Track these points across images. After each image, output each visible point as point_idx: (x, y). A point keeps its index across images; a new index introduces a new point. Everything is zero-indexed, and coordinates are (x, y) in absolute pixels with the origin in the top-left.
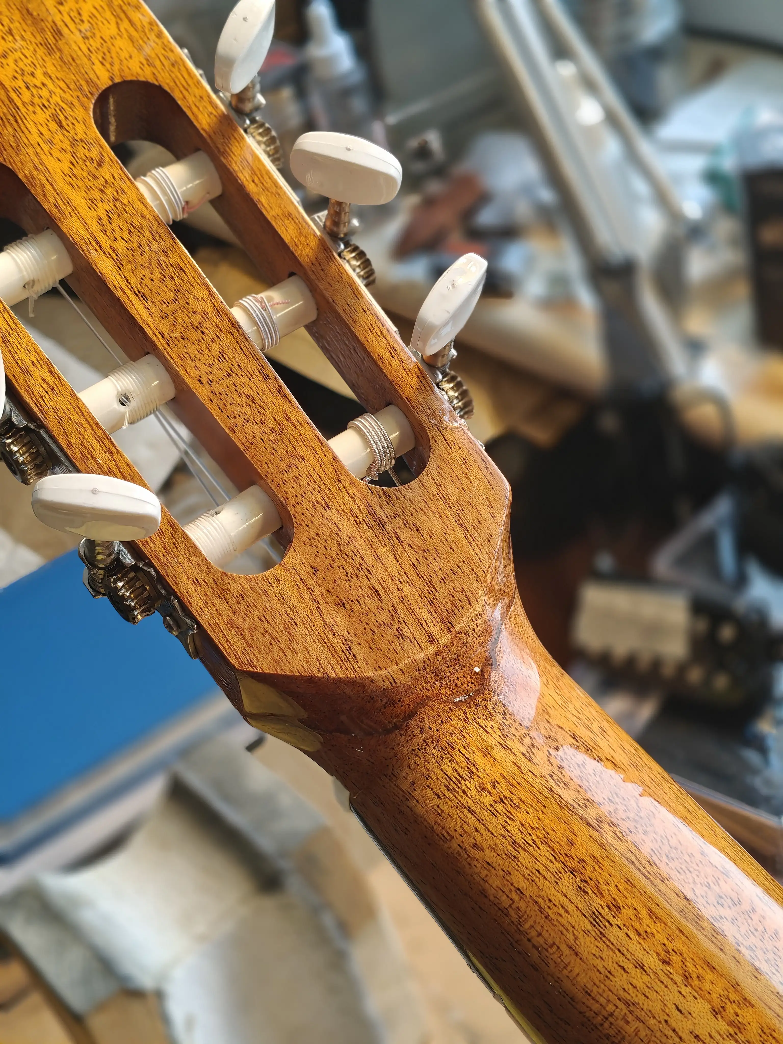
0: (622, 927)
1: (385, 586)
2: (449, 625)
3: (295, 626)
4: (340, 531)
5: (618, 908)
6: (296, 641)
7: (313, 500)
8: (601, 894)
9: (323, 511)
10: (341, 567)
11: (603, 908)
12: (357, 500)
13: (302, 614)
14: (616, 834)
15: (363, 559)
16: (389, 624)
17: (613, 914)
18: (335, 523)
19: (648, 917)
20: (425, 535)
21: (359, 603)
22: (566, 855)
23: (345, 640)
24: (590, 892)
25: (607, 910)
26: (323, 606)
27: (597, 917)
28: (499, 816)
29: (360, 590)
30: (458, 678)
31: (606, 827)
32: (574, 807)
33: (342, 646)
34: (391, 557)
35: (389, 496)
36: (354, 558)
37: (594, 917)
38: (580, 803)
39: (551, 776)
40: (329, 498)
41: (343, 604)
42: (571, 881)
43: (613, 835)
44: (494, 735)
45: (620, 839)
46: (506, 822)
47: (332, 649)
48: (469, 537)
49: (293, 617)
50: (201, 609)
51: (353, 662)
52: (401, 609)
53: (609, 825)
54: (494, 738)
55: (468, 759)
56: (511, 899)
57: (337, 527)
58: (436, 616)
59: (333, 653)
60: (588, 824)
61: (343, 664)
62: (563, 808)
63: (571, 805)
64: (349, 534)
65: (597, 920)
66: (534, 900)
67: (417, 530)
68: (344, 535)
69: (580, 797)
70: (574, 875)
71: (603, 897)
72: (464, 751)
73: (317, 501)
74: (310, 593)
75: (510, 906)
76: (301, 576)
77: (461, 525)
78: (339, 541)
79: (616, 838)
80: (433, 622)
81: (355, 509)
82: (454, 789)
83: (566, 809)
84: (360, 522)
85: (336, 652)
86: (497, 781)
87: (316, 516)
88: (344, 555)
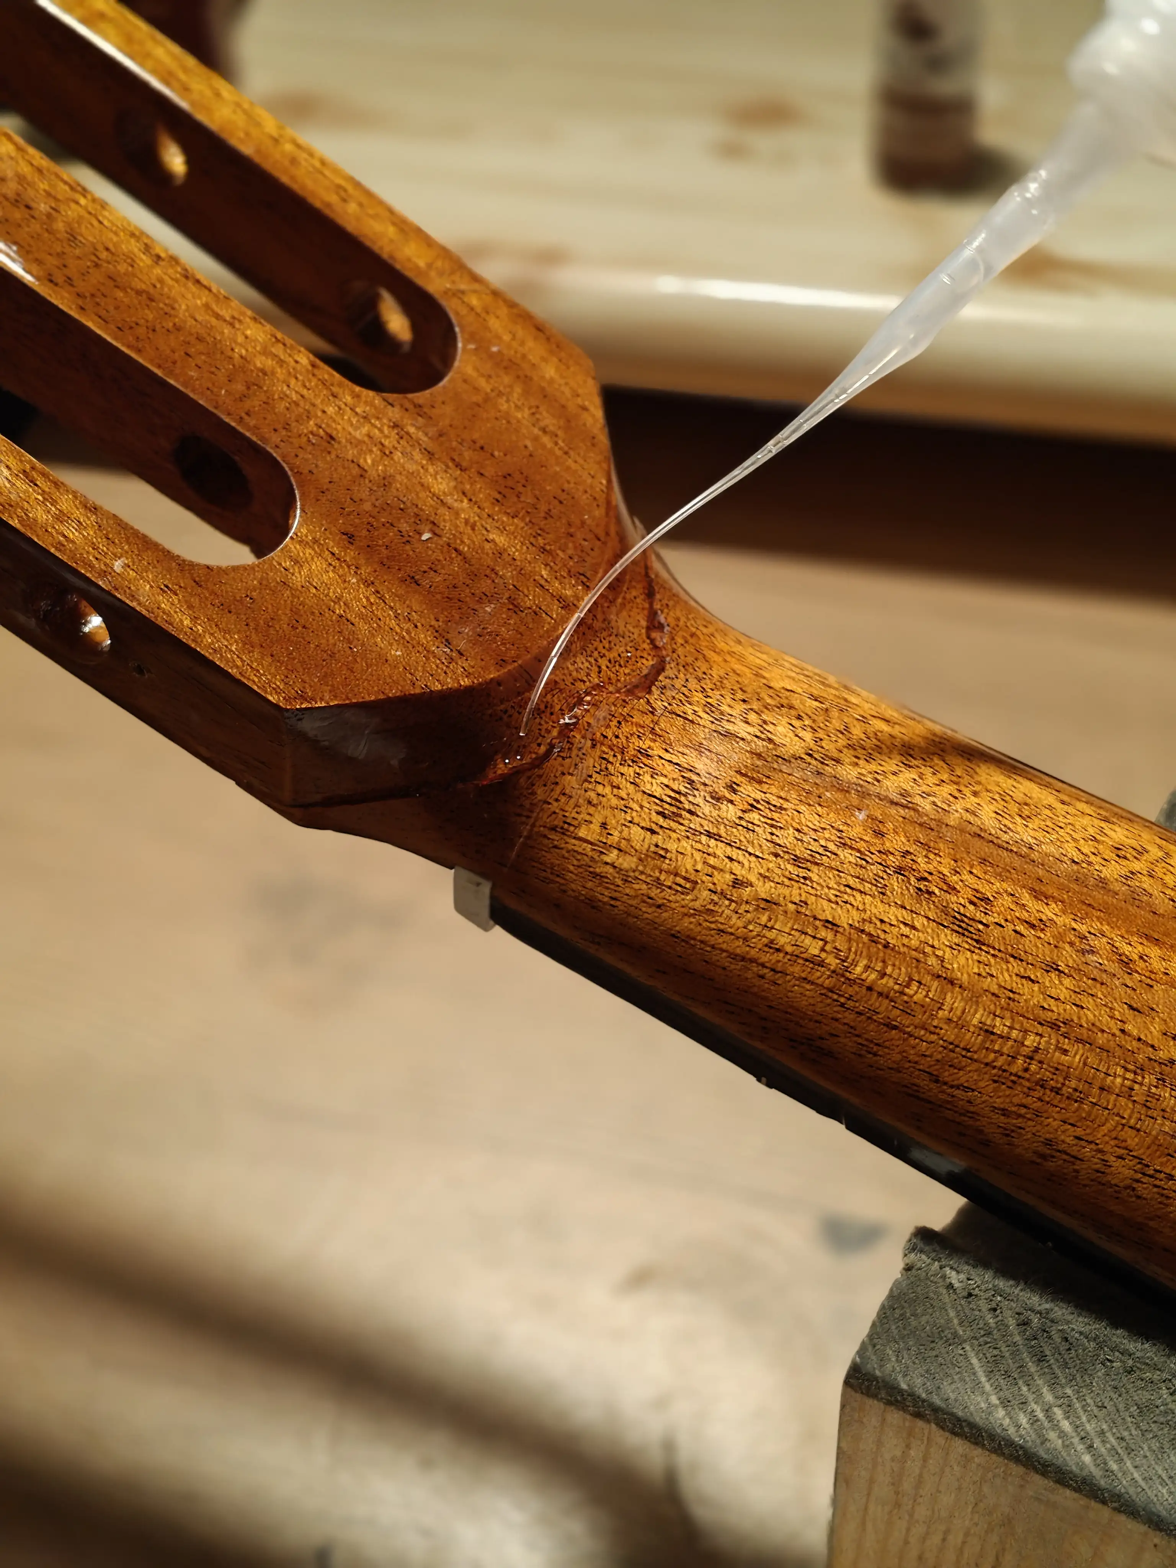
0: (1003, 923)
1: (466, 540)
3: (350, 626)
4: (365, 471)
5: (986, 900)
8: (955, 889)
11: (964, 907)
12: (372, 418)
13: (355, 606)
15: (417, 506)
17: (982, 909)
19: (1034, 899)
20: (497, 454)
21: (436, 572)
22: (880, 852)
23: (437, 632)
24: (937, 891)
25: (972, 907)
26: (384, 589)
27: (963, 921)
28: (757, 829)
34: (458, 496)
35: (419, 405)
36: (402, 507)
37: (958, 923)
39: (810, 755)
41: (412, 578)
42: (902, 884)
43: (933, 807)
44: (702, 722)
46: (772, 834)
47: (421, 649)
48: (562, 444)
49: (343, 614)
50: (191, 629)
51: (460, 662)
52: (502, 569)
54: (704, 727)
55: (677, 764)
56: (821, 940)
57: (359, 466)
59: (425, 653)
60: (893, 803)
61: (447, 667)
65: (963, 925)
66: (856, 928)
67: (482, 448)
70: (904, 875)
71: (958, 892)
72: (667, 756)
74: (356, 573)
75: (823, 950)
76: (332, 550)
77: (544, 430)
78: (370, 485)
79: (939, 809)
81: (376, 434)
82: (673, 813)
85: (429, 652)
86: (735, 783)
88: (385, 506)
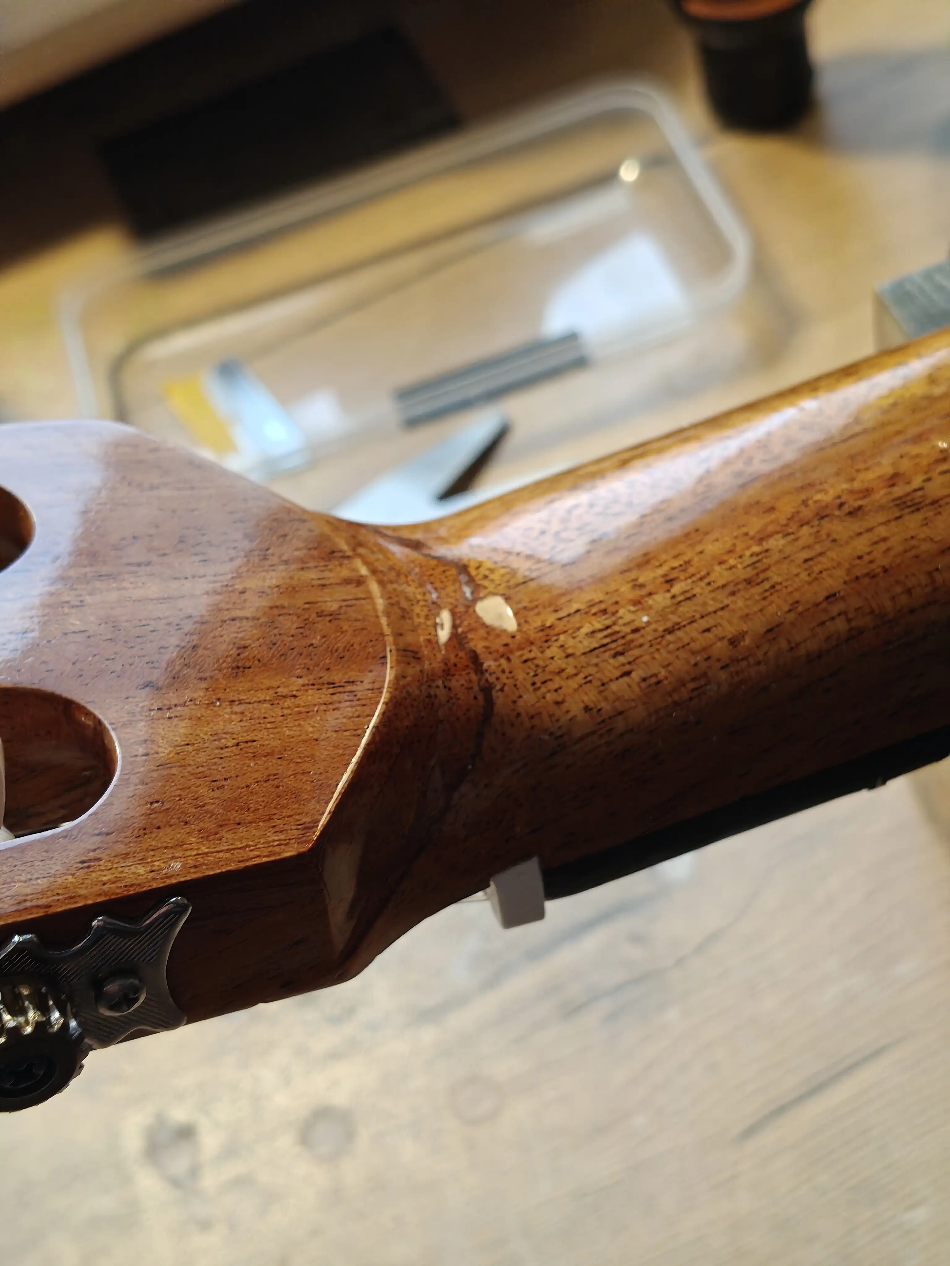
0: (928, 476)
3: (254, 744)
6: (286, 750)
11: (891, 493)
13: (234, 728)
15: (159, 619)
16: (307, 622)
17: (903, 482)
20: (152, 532)
24: (860, 503)
27: (906, 502)
28: (695, 592)
33: (322, 691)
34: (175, 584)
36: (151, 629)
42: (836, 521)
47: (324, 707)
49: (236, 741)
50: (153, 871)
52: (282, 600)
56: (839, 615)
66: (852, 581)
67: (135, 538)
72: (563, 613)
75: (849, 621)
82: (623, 644)
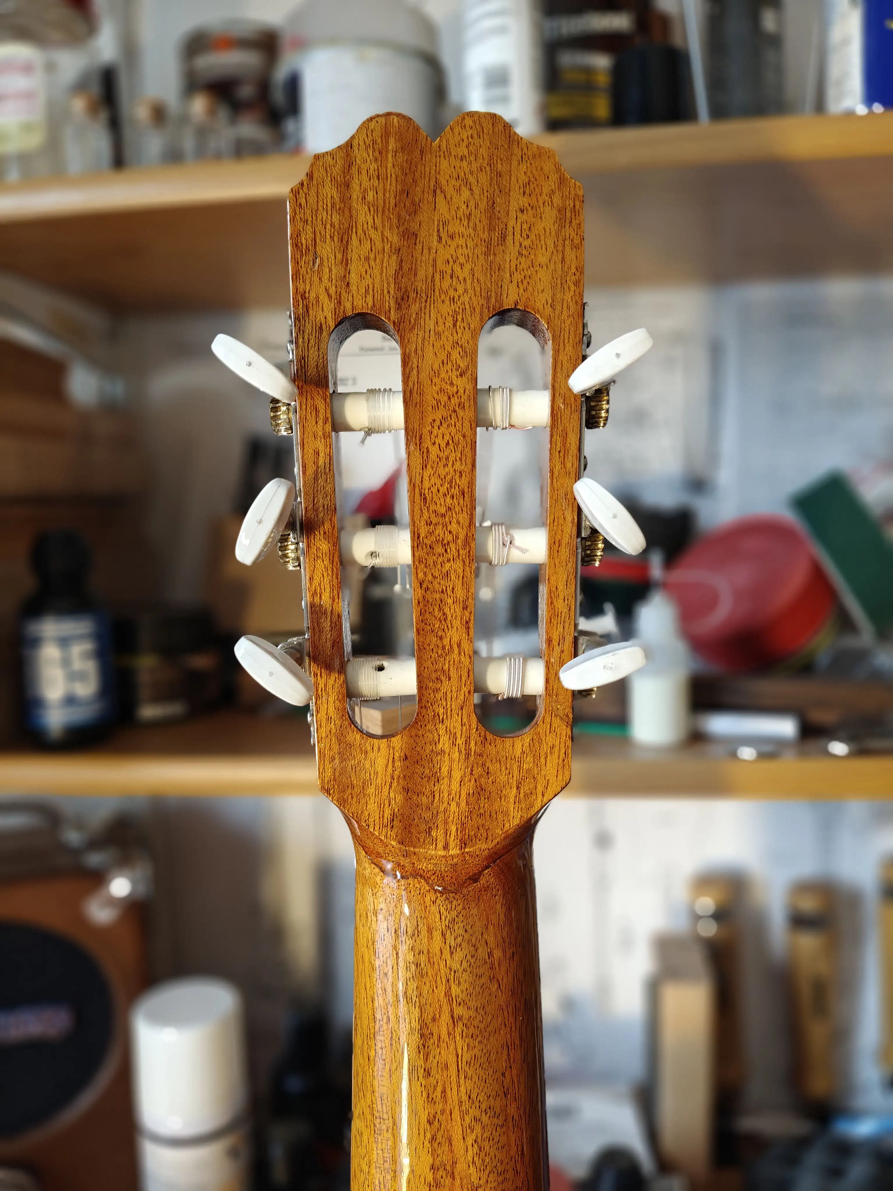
0: (423, 1086)
1: (441, 795)
2: (463, 845)
3: (369, 785)
4: (439, 742)
5: (429, 1074)
6: (364, 794)
7: (436, 711)
8: (427, 1060)
9: (438, 721)
10: (423, 766)
11: (421, 1068)
12: (464, 728)
13: (379, 781)
14: (462, 1032)
15: (440, 770)
16: (427, 822)
17: (424, 1075)
18: (439, 735)
19: (441, 1092)
20: (490, 780)
21: (418, 796)
22: (426, 1024)
23: (394, 814)
24: (422, 1054)
25: (423, 1070)
26: (395, 784)
28: (408, 971)
29: (424, 788)
30: (447, 876)
31: (461, 1024)
32: (452, 1000)
33: (389, 816)
34: (459, 779)
35: (486, 739)
36: (435, 766)
37: (413, 1068)
38: (458, 1001)
39: (455, 972)
40: (447, 716)
41: (408, 790)
42: (417, 1039)
43: (461, 1032)
44: (443, 922)
45: (462, 1036)
46: (410, 979)
47: (381, 813)
48: (517, 799)
49: (372, 779)
50: (322, 738)
51: (389, 829)
52: (441, 816)
53: (463, 1025)
54: (441, 925)
55: (418, 925)
57: (439, 739)
58: (459, 834)
59: (381, 816)
60: (452, 1017)
61: (383, 827)
62: (446, 996)
63: (452, 998)
64: (443, 749)
65: (413, 1071)
66: (392, 1030)
67: (488, 773)
68: (440, 746)
69: (461, 996)
70: (421, 1038)
71: (426, 1062)
72: (419, 919)
73: (438, 713)
74: (393, 771)
76: (395, 757)
77: (518, 788)
78: (434, 748)
79: (461, 1035)
80: (455, 837)
81: (458, 735)
83: (448, 998)
84: (455, 745)
85: (383, 817)
86: (423, 952)
87: (431, 722)
88: (430, 760)
